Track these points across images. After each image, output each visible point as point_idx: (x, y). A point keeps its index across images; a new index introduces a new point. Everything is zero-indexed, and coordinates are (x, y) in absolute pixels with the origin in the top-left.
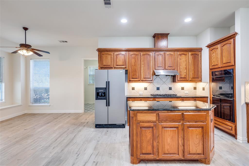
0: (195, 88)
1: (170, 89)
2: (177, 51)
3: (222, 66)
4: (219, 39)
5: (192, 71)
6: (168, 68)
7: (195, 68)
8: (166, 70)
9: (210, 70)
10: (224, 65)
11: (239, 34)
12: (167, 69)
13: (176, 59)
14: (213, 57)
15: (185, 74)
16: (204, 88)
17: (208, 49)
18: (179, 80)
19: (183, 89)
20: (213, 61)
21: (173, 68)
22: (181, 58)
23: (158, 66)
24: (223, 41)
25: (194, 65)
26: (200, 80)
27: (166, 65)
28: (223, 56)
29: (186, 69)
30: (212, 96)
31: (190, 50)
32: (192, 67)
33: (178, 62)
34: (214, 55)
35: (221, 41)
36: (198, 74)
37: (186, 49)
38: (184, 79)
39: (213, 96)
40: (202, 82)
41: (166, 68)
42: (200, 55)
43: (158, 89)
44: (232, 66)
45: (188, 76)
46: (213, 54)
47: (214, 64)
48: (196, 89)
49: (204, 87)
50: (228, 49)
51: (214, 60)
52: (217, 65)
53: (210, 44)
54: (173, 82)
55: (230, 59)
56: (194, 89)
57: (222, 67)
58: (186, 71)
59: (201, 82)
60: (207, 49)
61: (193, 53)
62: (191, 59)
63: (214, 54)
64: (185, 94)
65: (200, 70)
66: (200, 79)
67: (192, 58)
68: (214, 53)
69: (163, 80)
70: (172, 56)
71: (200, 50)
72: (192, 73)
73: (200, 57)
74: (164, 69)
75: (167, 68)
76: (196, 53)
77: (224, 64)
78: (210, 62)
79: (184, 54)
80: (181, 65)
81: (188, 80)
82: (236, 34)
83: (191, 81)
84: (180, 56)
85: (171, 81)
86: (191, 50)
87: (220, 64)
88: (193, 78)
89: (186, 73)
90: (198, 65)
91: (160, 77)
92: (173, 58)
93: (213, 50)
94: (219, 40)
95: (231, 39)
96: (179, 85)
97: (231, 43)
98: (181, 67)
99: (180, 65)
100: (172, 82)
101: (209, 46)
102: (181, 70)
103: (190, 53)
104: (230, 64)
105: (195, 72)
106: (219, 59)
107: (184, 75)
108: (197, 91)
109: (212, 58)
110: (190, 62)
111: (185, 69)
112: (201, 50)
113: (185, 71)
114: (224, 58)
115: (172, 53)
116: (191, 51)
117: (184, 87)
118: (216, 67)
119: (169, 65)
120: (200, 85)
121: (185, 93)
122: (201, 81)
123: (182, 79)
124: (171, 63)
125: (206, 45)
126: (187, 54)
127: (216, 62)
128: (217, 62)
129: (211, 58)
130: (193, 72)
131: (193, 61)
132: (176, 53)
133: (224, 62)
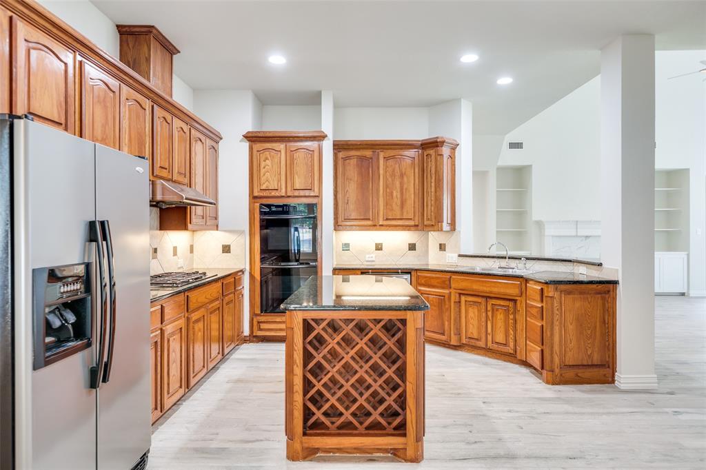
2: (191, 125)
6: (177, 179)
9: (253, 201)
12: (175, 181)
14: (264, 168)
16: (229, 246)
17: (247, 144)
19: (175, 251)
20: (263, 179)
21: (186, 181)
22: (197, 151)
24: (295, 138)
25: (212, 178)
26: (217, 225)
27: (175, 165)
28: (294, 172)
29: (203, 187)
30: (258, 265)
31: (209, 131)
33: (193, 162)
34: (270, 164)
35: (291, 139)
37: (205, 125)
39: (261, 263)
40: (219, 229)
41: (175, 177)
42: (217, 151)
44: (317, 197)
46: (265, 161)
47: (267, 187)
48: (193, 252)
49: (228, 244)
51: (266, 176)
52: (276, 190)
53: (255, 132)
54: (161, 229)
55: (312, 183)
56: (190, 253)
59: (216, 230)
61: (211, 142)
62: (209, 159)
63: (267, 161)
64: (179, 268)
66: (217, 222)
68: (267, 159)
70: (183, 136)
71: (215, 136)
74: (170, 180)
75: (177, 175)
76: (214, 144)
77: (295, 190)
79: (200, 140)
80: (197, 173)
84: (195, 142)
85: (156, 223)
86: (211, 132)
87: (284, 189)
92: (185, 144)
93: (266, 153)
96: (170, 240)
97: (313, 151)
98: (197, 180)
100: (157, 228)
101: (253, 138)
103: (207, 141)
106: (284, 178)
107: (200, 208)
108: (195, 257)
109: (263, 171)
114: (295, 177)
116: (209, 134)
117: (177, 247)
119: (180, 167)
121: (179, 266)
125: (244, 133)
126: (205, 143)
127: (275, 182)
129: (258, 171)
131: (211, 167)
132: (189, 128)
133: (298, 186)
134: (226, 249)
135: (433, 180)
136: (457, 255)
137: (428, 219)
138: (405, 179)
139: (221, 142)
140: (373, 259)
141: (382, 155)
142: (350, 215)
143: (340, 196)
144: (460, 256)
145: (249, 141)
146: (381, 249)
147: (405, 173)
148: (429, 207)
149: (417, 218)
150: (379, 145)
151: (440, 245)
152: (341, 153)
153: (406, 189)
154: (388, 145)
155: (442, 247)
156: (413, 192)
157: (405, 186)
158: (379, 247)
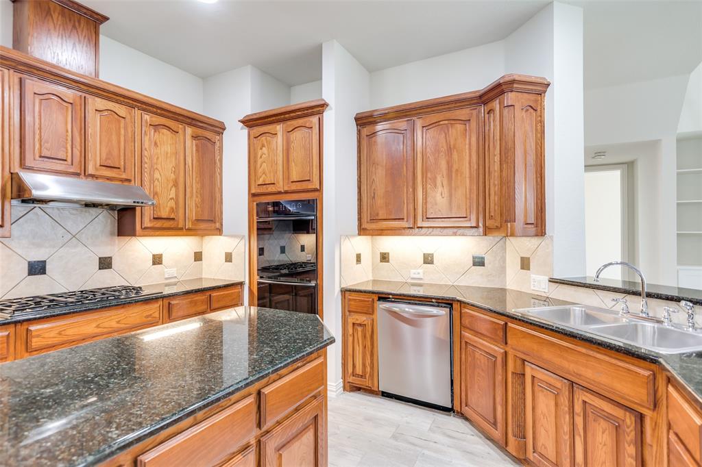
0: (198, 257)
1: (105, 263)
2: (144, 110)
3: (286, 189)
4: (280, 106)
5: (194, 196)
6: (97, 173)
7: (203, 186)
8: (90, 179)
9: (251, 199)
10: (294, 187)
11: (331, 109)
12: (92, 176)
13: (138, 138)
14: (261, 157)
15: (172, 203)
16: (231, 253)
17: (246, 131)
18: (149, 225)
19: (157, 260)
20: (260, 171)
21: (124, 176)
22: (158, 141)
23: (40, 152)
24: (292, 115)
25: (201, 173)
26: (217, 229)
27: (90, 156)
28: (290, 160)
29: (176, 184)
30: (256, 279)
31: (189, 118)
32: (194, 181)
33: (145, 153)
34: (266, 152)
35: (287, 116)
36: (212, 208)
37: (178, 111)
38: (168, 226)
39: (258, 277)
40: (224, 234)
41: (91, 170)
42: (218, 144)
43: (37, 268)
44: (315, 190)
45: (181, 211)
46: (261, 149)
47: (264, 181)
48: (201, 260)
49: (230, 251)
50: (305, 141)
51: (263, 167)
52: (274, 184)
53: (252, 115)
54: (118, 236)
55: (311, 172)
56: (195, 261)
57: (286, 192)
58: (177, 195)
59: (220, 235)
60: (242, 129)
61: (200, 131)
62: (192, 151)
63: (264, 149)
64: (167, 279)
65: (218, 195)
66: (218, 225)
67: (194, 149)
68: (263, 146)
69: (69, 225)
70: (119, 122)
71: (219, 128)
72: (196, 204)
73: (217, 152)
74: (77, 175)
75: (97, 169)
76: (209, 135)
77: (292, 182)
78: (252, 171)
79: (169, 128)
80: (159, 167)
81: (182, 229)
82: (324, 106)
83: (190, 232)
84: (155, 131)
85: (109, 228)
86: (193, 119)
87: (281, 183)
88: (197, 220)
89: (177, 203)
90: (212, 176)
91: (48, 211)
92: (122, 132)
93: (263, 138)
94: (279, 111)
95: (312, 114)
96: (143, 247)
97: (311, 128)
98: (157, 175)
99: (153, 169)
100: (112, 234)
101: (249, 122)
102: (158, 190)
103: (189, 131)
104: (311, 186)
105: (203, 201)
106: (280, 168)
107: (167, 209)
108: (204, 266)
109: (259, 161)
110: (189, 160)
111: (171, 184)
112: (221, 131)
113: (173, 194)
114: (292, 165)
115: (122, 110)
116: (194, 122)
117: (162, 255)
118: (271, 189)
119: (107, 159)
120: (215, 246)
121: (167, 276)
122: (219, 231)
123: (159, 224)
124: (115, 152)
125: (241, 118)
126: (180, 131)
127: (272, 174)
128: (274, 176)
129: (255, 162)
130: (197, 200)
131: (198, 161)
132: (137, 112)
133: (295, 177)
134: (229, 258)
135: (497, 151)
136: (547, 278)
137: (491, 217)
138: (455, 155)
139: (225, 132)
140: (421, 276)
141: (419, 123)
142: (378, 215)
143: (364, 187)
144: (552, 281)
145: (247, 126)
146: (431, 262)
147: (454, 147)
148: (492, 197)
149: (473, 217)
150: (415, 109)
151: (522, 259)
152: (365, 129)
153: (457, 170)
154: (428, 106)
155: (525, 264)
156: (468, 175)
157: (455, 167)
158: (428, 260)
